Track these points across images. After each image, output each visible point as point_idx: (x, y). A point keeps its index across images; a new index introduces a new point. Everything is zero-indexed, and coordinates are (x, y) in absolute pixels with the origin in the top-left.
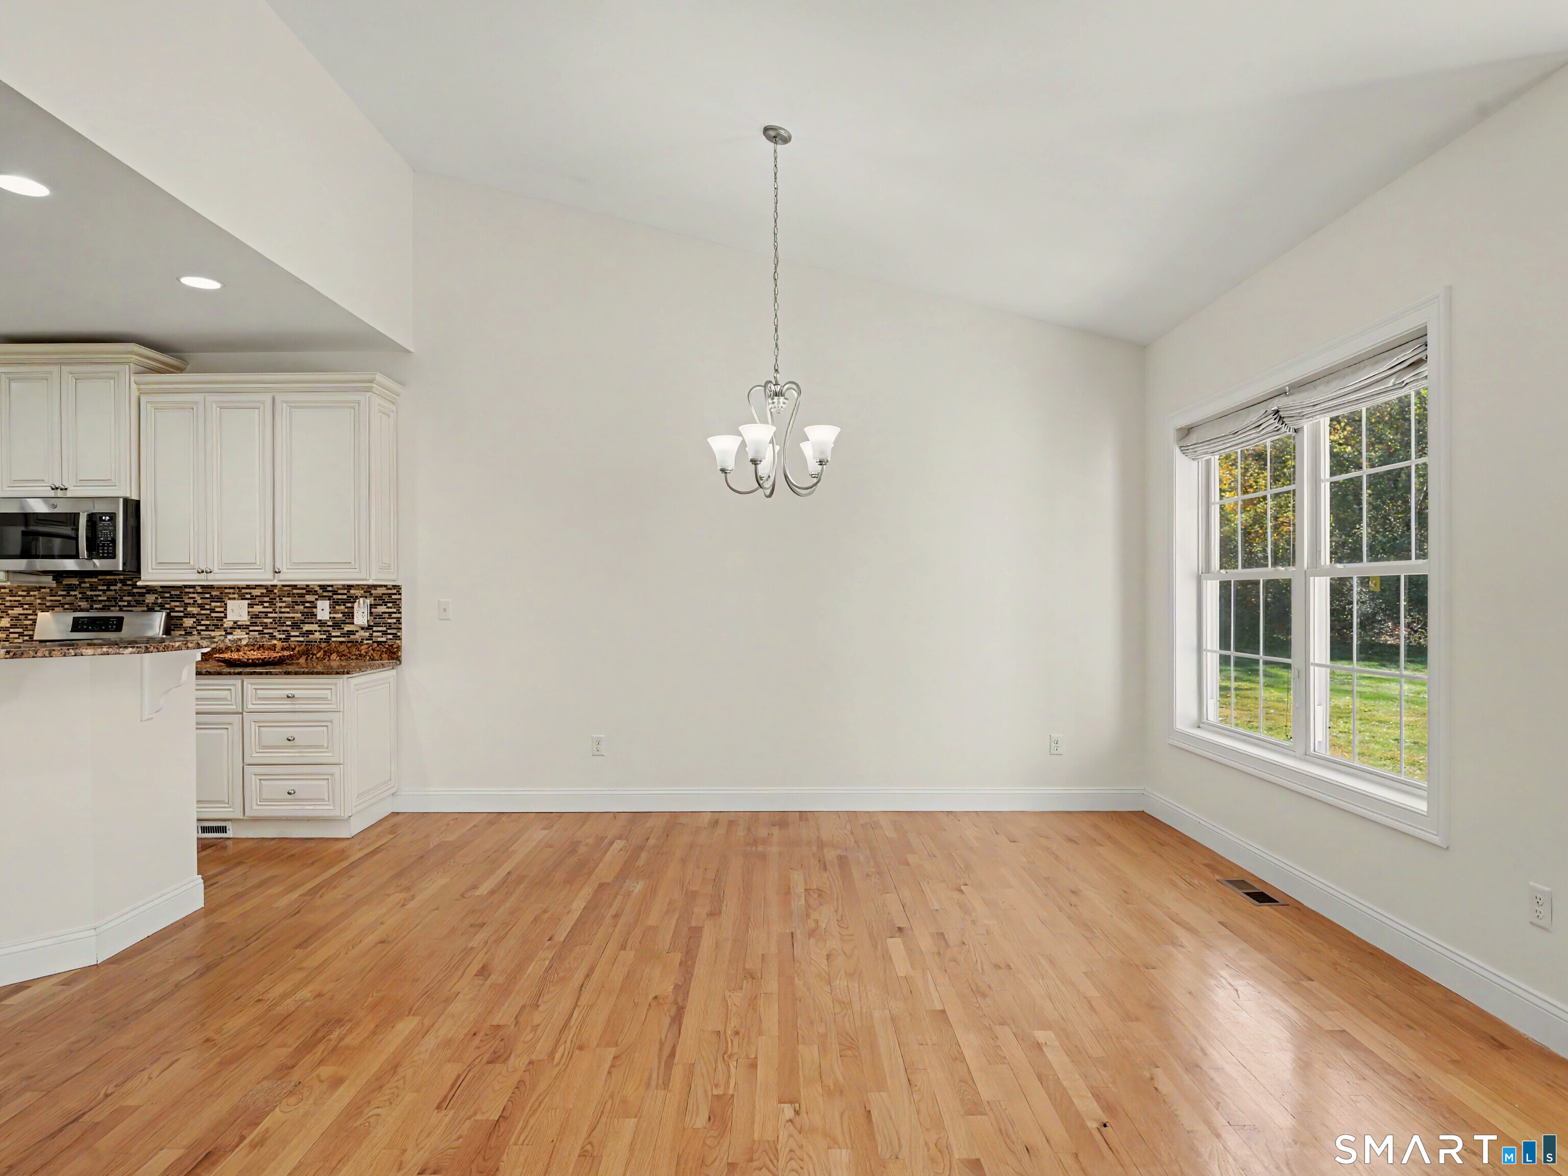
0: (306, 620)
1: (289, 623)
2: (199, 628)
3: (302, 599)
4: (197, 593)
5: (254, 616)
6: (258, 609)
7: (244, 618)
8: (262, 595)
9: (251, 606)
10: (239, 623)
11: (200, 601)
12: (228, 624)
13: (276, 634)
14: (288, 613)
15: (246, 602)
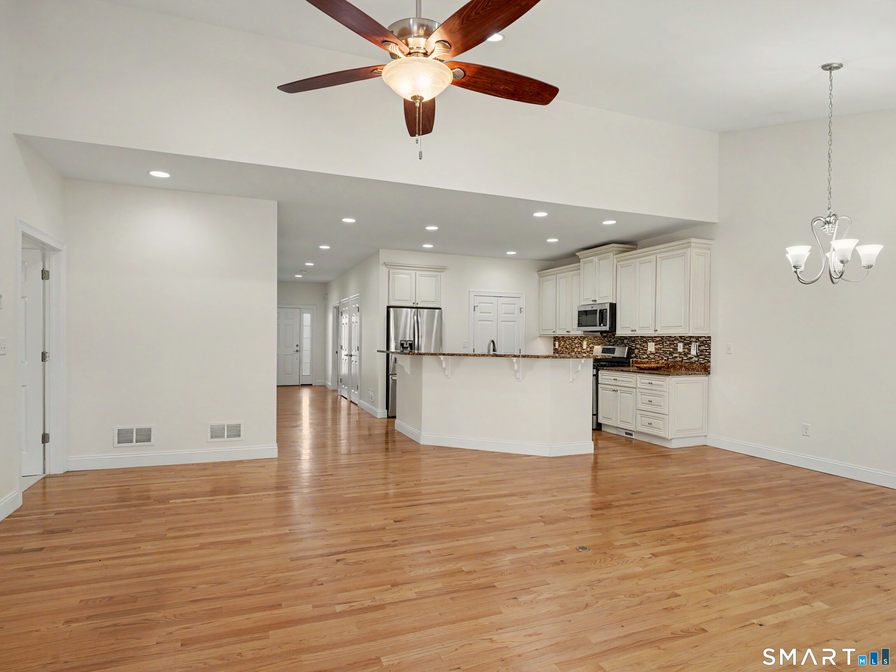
0: (674, 352)
1: (668, 353)
2: (640, 354)
3: (673, 343)
4: (640, 339)
5: (656, 349)
6: (658, 346)
7: (653, 350)
8: (659, 341)
9: (656, 345)
10: (652, 352)
11: (640, 343)
12: (648, 353)
13: (664, 357)
14: (668, 348)
15: (654, 343)
